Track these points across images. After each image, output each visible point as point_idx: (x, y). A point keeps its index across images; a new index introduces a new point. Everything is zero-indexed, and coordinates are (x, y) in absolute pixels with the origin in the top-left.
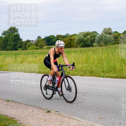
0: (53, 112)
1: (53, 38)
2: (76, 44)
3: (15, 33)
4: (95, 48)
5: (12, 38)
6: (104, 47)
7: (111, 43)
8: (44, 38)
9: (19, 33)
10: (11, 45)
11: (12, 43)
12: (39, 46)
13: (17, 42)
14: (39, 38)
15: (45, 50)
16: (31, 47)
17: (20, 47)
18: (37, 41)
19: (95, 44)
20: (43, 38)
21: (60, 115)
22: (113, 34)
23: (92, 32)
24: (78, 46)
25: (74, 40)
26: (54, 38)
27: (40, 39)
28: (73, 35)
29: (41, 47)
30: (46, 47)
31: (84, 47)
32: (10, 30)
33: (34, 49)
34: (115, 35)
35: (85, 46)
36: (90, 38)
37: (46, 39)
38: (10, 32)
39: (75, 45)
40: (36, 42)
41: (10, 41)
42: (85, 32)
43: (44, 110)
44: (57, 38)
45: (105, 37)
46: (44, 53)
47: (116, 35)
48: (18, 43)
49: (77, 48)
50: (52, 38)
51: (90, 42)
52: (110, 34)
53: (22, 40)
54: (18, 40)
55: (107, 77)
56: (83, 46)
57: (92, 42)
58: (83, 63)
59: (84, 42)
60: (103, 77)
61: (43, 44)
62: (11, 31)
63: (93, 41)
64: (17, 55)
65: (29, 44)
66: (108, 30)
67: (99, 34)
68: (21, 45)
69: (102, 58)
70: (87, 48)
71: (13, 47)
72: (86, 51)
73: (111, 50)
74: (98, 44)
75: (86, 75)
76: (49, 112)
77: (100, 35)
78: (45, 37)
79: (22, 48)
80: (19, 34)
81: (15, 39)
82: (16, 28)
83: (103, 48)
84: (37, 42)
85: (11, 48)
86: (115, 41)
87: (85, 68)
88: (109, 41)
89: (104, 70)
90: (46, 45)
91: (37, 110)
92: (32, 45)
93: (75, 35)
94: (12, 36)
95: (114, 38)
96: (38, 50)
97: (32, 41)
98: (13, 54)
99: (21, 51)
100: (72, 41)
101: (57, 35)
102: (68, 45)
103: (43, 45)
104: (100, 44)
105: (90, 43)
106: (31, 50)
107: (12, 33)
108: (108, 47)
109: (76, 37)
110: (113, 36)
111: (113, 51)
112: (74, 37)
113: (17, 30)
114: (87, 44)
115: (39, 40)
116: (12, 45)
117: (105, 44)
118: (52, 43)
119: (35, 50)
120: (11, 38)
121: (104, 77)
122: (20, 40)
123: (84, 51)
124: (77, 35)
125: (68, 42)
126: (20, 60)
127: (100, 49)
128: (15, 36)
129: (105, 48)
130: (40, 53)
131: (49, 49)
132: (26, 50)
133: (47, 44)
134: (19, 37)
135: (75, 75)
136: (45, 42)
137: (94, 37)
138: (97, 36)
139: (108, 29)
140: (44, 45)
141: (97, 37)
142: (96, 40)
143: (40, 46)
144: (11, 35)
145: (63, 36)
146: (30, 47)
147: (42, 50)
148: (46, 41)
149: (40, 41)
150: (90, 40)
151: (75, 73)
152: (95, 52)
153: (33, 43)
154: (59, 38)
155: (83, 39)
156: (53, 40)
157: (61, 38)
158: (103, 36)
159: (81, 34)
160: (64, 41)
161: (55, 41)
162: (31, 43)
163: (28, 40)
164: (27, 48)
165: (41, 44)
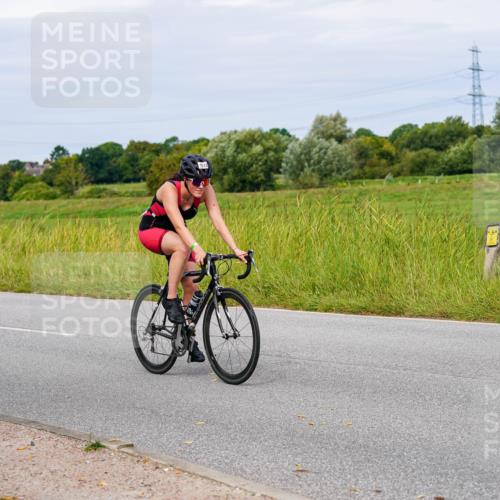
0: (114, 446)
1: (114, 155)
4: (280, 195)
6: (316, 190)
7: (344, 174)
8: (80, 153)
12: (58, 186)
14: (61, 152)
15: (85, 202)
16: (27, 188)
18: (51, 167)
19: (280, 179)
20: (77, 155)
21: (141, 458)
22: (352, 141)
23: (271, 130)
26: (121, 155)
27: (65, 157)
28: (196, 142)
29: (69, 190)
30: (87, 188)
31: (239, 191)
33: (37, 198)
34: (359, 143)
35: (241, 185)
36: (260, 155)
37: (88, 158)
40: (47, 171)
42: (242, 133)
43: (76, 439)
44: (130, 153)
45: (321, 149)
46: (80, 212)
47: (365, 145)
50: (111, 152)
51: (262, 171)
52: (341, 139)
55: (326, 311)
56: (235, 185)
57: (271, 169)
59: (237, 172)
60: (311, 310)
61: (77, 178)
63: (274, 168)
65: (20, 176)
66: (332, 122)
67: (297, 140)
69: (309, 233)
70: (247, 195)
72: (243, 208)
73: (343, 202)
74: (293, 180)
76: (97, 446)
77: (300, 144)
78: (85, 151)
83: (314, 193)
84: (51, 171)
86: (362, 167)
88: (336, 168)
89: (317, 282)
90: (86, 181)
91: (50, 438)
92: (33, 180)
93: (203, 141)
95: (354, 155)
96: (56, 201)
97: (32, 165)
101: (132, 143)
103: (77, 183)
104: (300, 178)
105: (262, 176)
106: (28, 200)
108: (334, 190)
109: (204, 149)
110: (352, 147)
111: (350, 205)
112: (200, 151)
114: (249, 177)
115: (59, 161)
117: (321, 179)
118: (110, 174)
119: (41, 202)
121: (316, 310)
123: (237, 205)
124: (210, 144)
127: (302, 198)
129: (322, 193)
130: (65, 215)
131: (99, 197)
132: (7, 199)
133: (92, 179)
136: (84, 169)
137: (276, 151)
138: (290, 146)
139: (331, 119)
140: (80, 181)
141: (288, 151)
142: (283, 165)
143: (62, 184)
145: (155, 144)
146: (23, 192)
147: (72, 200)
148: (89, 166)
149: (62, 166)
150: (260, 163)
152: (280, 209)
153: (35, 175)
154: (140, 155)
155: (234, 157)
156: (115, 162)
157: (146, 153)
158: (315, 146)
159: (225, 138)
160: (157, 166)
161: (122, 164)
162: (25, 173)
163: (14, 161)
164: (13, 194)
165: (68, 179)
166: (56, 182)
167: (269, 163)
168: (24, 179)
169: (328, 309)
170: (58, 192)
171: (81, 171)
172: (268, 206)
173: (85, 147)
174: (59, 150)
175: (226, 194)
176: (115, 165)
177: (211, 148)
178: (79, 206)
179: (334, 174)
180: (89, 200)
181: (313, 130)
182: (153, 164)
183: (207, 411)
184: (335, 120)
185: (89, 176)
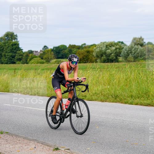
2: (95, 57)
3: (13, 41)
4: (120, 64)
5: (9, 47)
6: (133, 63)
7: (142, 58)
8: (52, 48)
9: (18, 40)
10: (6, 57)
11: (9, 54)
12: (45, 59)
13: (14, 53)
14: (46, 48)
15: (53, 65)
16: (34, 60)
17: (20, 60)
18: (42, 53)
19: (120, 59)
20: (51, 49)
21: (72, 153)
22: (145, 46)
23: (118, 42)
24: (98, 60)
25: (92, 52)
26: (66, 49)
27: (47, 49)
28: (92, 45)
29: (48, 61)
30: (55, 60)
31: (107, 63)
32: (6, 37)
33: (38, 63)
35: (107, 60)
36: (114, 50)
37: (55, 50)
38: (6, 39)
39: (94, 59)
40: (41, 54)
41: (6, 51)
42: (108, 42)
44: (69, 48)
45: (135, 49)
46: (51, 68)
48: (17, 54)
49: (96, 63)
50: (63, 48)
51: (115, 56)
52: (142, 45)
53: (22, 50)
54: (17, 50)
55: (136, 105)
56: (105, 60)
58: (104, 84)
59: (106, 56)
60: (131, 104)
61: (51, 57)
62: (8, 38)
63: (118, 55)
65: (32, 56)
67: (127, 45)
68: (20, 57)
69: (131, 78)
70: (109, 64)
71: (10, 59)
72: (108, 68)
73: (142, 67)
74: (125, 59)
75: (108, 100)
76: (57, 149)
77: (128, 47)
78: (54, 48)
79: (21, 61)
80: (19, 42)
81: (12, 49)
82: (15, 34)
83: (132, 64)
84: (42, 54)
85: (7, 60)
87: (107, 90)
88: (140, 55)
89: (133, 95)
90: (54, 58)
93: (94, 45)
94: (9, 44)
96: (44, 64)
97: (36, 52)
98: (10, 69)
99: (21, 65)
100: (90, 54)
101: (70, 45)
102: (84, 58)
103: (51, 58)
104: (128, 59)
105: (115, 58)
106: (34, 64)
107: (9, 40)
108: (139, 63)
109: (95, 48)
112: (93, 48)
113: (15, 37)
114: (110, 58)
116: (8, 57)
117: (135, 59)
118: (62, 55)
120: (7, 46)
121: (132, 104)
122: (20, 50)
123: (106, 67)
124: (97, 46)
125: (85, 54)
127: (128, 66)
128: (12, 45)
129: (135, 64)
130: (48, 69)
131: (58, 63)
132: (27, 63)
133: (56, 57)
135: (93, 101)
137: (119, 49)
138: (125, 47)
139: (139, 38)
141: (124, 49)
142: (122, 53)
143: (46, 58)
144: (7, 42)
145: (78, 46)
147: (49, 64)
148: (55, 53)
149: (46, 52)
150: (114, 53)
151: (94, 98)
152: (120, 69)
153: (37, 55)
154: (73, 49)
155: (105, 51)
156: (64, 51)
157: (75, 48)
158: (133, 48)
159: (102, 44)
160: (78, 53)
161: (66, 52)
162: (33, 55)
163: (30, 51)
164: (29, 62)
165: (48, 57)
166: (44, 58)
167: (117, 53)
168: (33, 57)
169: (137, 104)
171: (52, 55)
172: (117, 68)
174: (45, 47)
175: (102, 63)
177: (97, 48)
178: (51, 66)
179: (139, 57)
180: (55, 64)
181: (132, 42)
182: (77, 52)
183: (95, 138)
184: (140, 39)
185: (55, 56)
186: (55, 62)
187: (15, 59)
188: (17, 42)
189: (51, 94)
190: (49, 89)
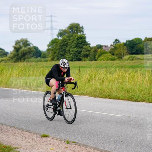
1: (139, 43)
3: (79, 34)
5: (74, 40)
8: (125, 42)
9: (84, 33)
10: (71, 53)
11: (74, 49)
12: (116, 55)
13: (80, 48)
14: (117, 41)
15: (127, 62)
17: (87, 56)
18: (113, 48)
20: (124, 43)
26: (141, 43)
27: (118, 43)
29: (120, 57)
30: (128, 56)
32: (70, 29)
33: (107, 60)
37: (129, 44)
38: (70, 32)
41: (70, 46)
46: (125, 66)
48: (83, 50)
50: (137, 42)
53: (89, 44)
54: (84, 45)
61: (123, 52)
62: (72, 31)
64: (81, 69)
65: (101, 51)
68: (87, 53)
71: (75, 56)
78: (127, 41)
79: (89, 58)
80: (85, 35)
81: (78, 43)
82: (81, 26)
84: (113, 49)
85: (72, 57)
90: (127, 53)
92: (106, 53)
94: (74, 38)
97: (106, 46)
98: (75, 67)
99: (88, 62)
101: (146, 38)
103: (124, 54)
106: (104, 61)
107: (74, 33)
113: (81, 29)
115: (116, 45)
116: (73, 53)
118: (137, 51)
119: (109, 61)
120: (72, 41)
122: (86, 45)
126: (86, 78)
128: (78, 39)
131: (132, 60)
132: (96, 60)
133: (130, 53)
134: (85, 41)
136: (127, 48)
140: (125, 53)
143: (117, 54)
144: (72, 36)
146: (102, 57)
147: (121, 61)
148: (129, 47)
149: (118, 47)
153: (106, 51)
156: (139, 46)
161: (142, 47)
162: (103, 50)
163: (99, 45)
164: (98, 58)
165: (120, 53)
166: (115, 53)
168: (102, 53)
170: (116, 57)
171: (125, 50)
173: (127, 40)
176: (139, 47)
178: (124, 63)
180: (129, 61)
185: (128, 51)
186: (129, 58)
187: (81, 55)
188: (84, 35)
189: (125, 97)
190: (122, 91)
